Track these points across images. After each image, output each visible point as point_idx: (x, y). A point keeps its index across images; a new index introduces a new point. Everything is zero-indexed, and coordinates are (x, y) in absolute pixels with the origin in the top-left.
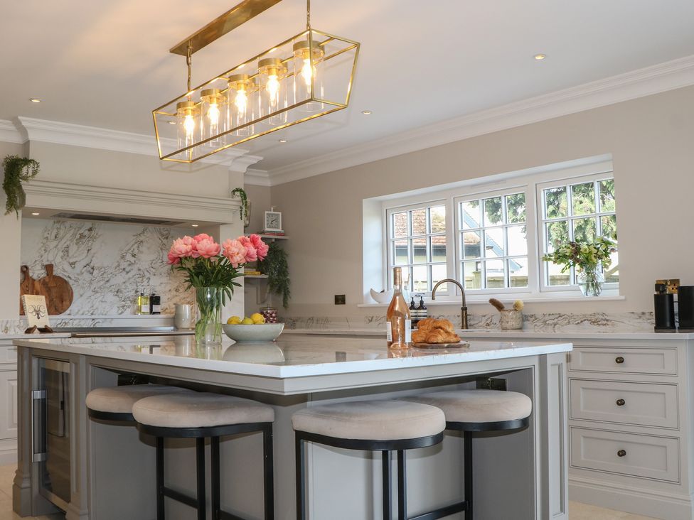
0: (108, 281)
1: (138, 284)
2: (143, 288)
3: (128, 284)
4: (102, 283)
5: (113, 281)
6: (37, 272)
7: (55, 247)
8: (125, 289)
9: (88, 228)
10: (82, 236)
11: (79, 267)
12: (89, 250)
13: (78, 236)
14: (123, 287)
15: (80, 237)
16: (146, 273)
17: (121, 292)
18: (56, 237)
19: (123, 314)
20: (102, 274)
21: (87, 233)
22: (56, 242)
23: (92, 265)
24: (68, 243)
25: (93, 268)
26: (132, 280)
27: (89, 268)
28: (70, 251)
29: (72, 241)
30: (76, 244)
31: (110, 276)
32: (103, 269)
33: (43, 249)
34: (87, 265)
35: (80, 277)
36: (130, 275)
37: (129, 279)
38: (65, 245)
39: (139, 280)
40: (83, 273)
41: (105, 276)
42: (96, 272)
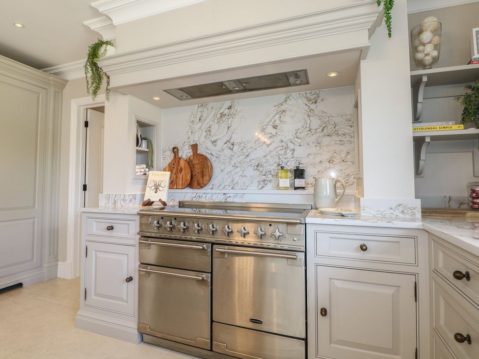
0: (247, 156)
1: (281, 157)
2: (286, 160)
3: (268, 157)
4: (242, 157)
5: (252, 156)
6: (185, 152)
7: (200, 129)
8: (266, 162)
9: (228, 106)
10: (222, 115)
11: (220, 144)
12: (229, 127)
13: (219, 116)
14: (265, 161)
15: (221, 117)
16: (289, 144)
17: (262, 166)
18: (200, 119)
19: (265, 188)
20: (242, 149)
21: (227, 111)
22: (200, 124)
23: (232, 141)
24: (210, 123)
25: (233, 144)
26: (274, 153)
27: (229, 145)
28: (212, 131)
29: (213, 121)
30: (218, 123)
31: (249, 150)
32: (243, 144)
33: (190, 131)
34: (228, 141)
35: (221, 154)
36: (271, 148)
37: (270, 152)
38: (208, 126)
39: (282, 152)
40: (223, 150)
41: (245, 150)
42: (236, 148)
